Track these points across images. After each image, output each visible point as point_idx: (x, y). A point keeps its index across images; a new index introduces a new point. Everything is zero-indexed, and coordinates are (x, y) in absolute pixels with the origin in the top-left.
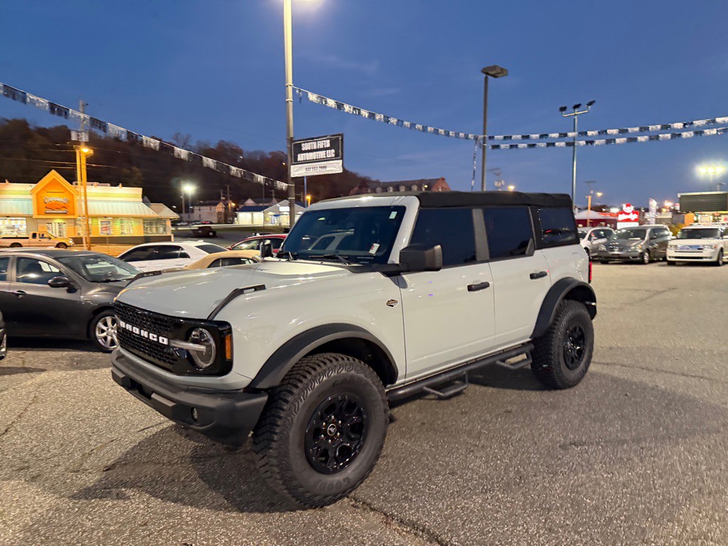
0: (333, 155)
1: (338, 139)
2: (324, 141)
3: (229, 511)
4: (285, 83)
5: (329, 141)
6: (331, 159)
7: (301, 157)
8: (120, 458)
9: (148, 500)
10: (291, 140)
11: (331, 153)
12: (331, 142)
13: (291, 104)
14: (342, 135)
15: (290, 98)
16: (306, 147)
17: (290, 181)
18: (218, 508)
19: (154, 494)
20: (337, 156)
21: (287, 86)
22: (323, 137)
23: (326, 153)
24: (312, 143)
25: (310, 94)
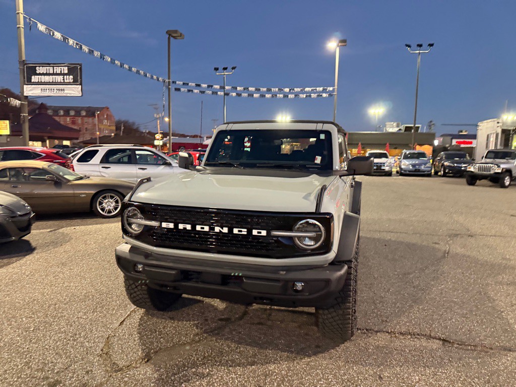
0: (72, 81)
1: (76, 67)
2: (62, 68)
3: (301, 359)
5: (67, 68)
6: (69, 84)
7: (35, 79)
8: (143, 349)
9: (229, 370)
10: (23, 63)
11: (70, 78)
12: (68, 69)
13: (22, 30)
14: (81, 65)
15: (22, 25)
16: (40, 70)
17: (22, 98)
18: (290, 359)
19: (226, 365)
20: (75, 82)
21: (18, 13)
22: (60, 64)
23: (64, 78)
24: (48, 68)
25: (39, 25)
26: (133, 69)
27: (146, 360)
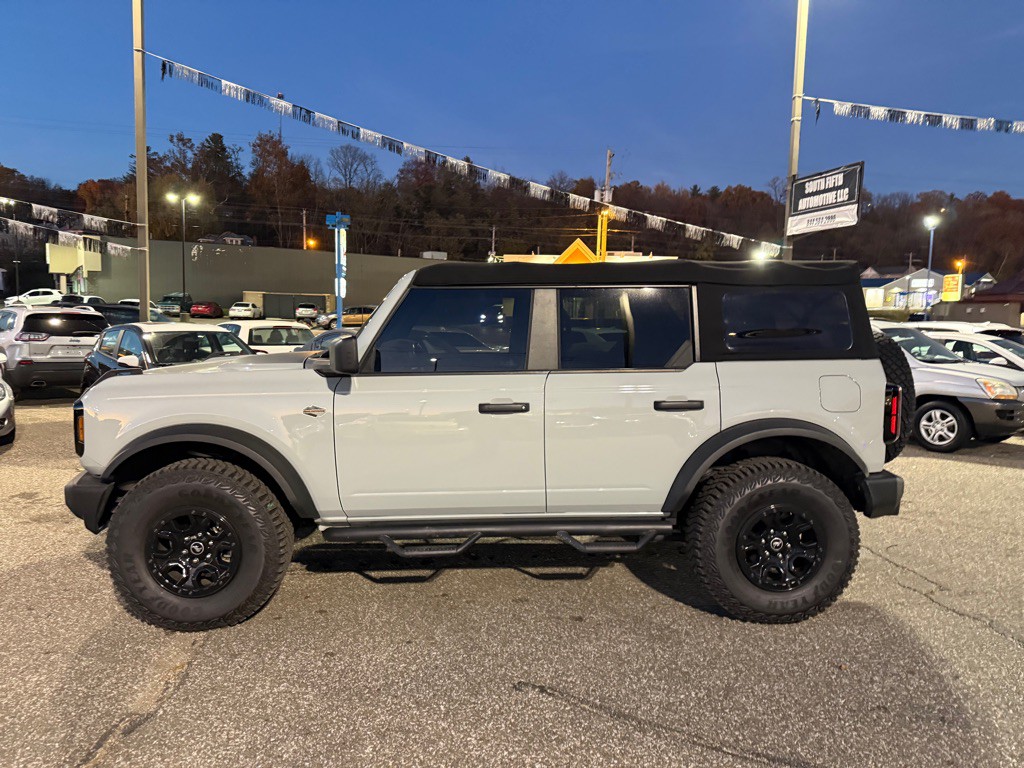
0: (846, 198)
1: (855, 170)
2: (836, 176)
4: (792, 94)
5: (842, 175)
6: (842, 204)
7: (803, 204)
10: (793, 179)
11: (844, 194)
12: (844, 177)
13: (798, 125)
14: (861, 164)
15: (797, 115)
16: (810, 187)
17: (785, 240)
20: (851, 199)
21: (793, 98)
22: (834, 170)
23: (837, 194)
24: (819, 181)
25: (836, 104)
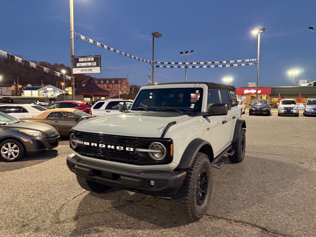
0: (96, 65)
1: (98, 57)
2: (91, 58)
3: (160, 229)
4: (70, 30)
6: (94, 66)
7: (78, 65)
8: (77, 213)
9: (114, 230)
10: (73, 57)
12: (94, 58)
13: (73, 40)
14: (100, 56)
15: (73, 37)
16: (81, 60)
17: (72, 75)
18: (153, 228)
19: (115, 227)
20: (97, 65)
21: (71, 31)
22: (90, 56)
23: (92, 63)
24: (84, 58)
25: (82, 36)
26: (132, 56)
27: (75, 219)
